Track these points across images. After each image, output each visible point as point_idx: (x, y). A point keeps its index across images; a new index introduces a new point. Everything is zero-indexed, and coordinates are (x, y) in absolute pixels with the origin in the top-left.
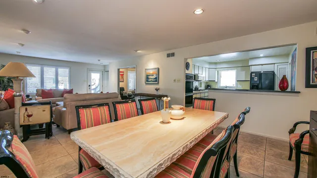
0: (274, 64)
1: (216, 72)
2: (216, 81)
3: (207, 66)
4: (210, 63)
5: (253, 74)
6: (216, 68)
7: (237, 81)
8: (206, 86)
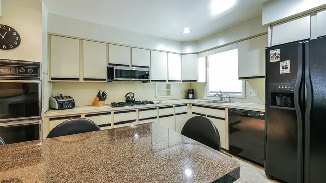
4: (183, 43)
5: (272, 52)
6: (198, 53)
7: (240, 78)
8: (186, 91)
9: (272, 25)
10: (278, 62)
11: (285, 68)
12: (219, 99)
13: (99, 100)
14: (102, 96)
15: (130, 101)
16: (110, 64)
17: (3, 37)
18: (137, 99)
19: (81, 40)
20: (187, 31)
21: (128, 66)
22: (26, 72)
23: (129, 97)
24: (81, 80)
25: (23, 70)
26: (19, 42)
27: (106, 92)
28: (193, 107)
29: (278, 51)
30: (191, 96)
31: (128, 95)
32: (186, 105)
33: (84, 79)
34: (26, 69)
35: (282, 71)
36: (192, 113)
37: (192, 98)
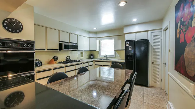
0: (148, 31)
1: (98, 41)
2: (97, 50)
4: (90, 32)
5: (127, 43)
6: (96, 38)
7: (115, 50)
8: (89, 55)
9: (126, 34)
10: (128, 46)
11: (130, 48)
12: (105, 58)
13: (54, 61)
14: (55, 59)
15: (68, 61)
16: (60, 41)
17: (14, 25)
18: (71, 59)
19: (47, 28)
20: (95, 29)
21: (68, 42)
22: (28, 46)
23: (67, 59)
24: (46, 50)
25: (25, 45)
26: (22, 29)
27: (58, 56)
28: (95, 62)
29: (128, 43)
30: (92, 57)
31: (67, 58)
32: (92, 61)
33: (48, 50)
34: (28, 45)
35: (130, 49)
36: (95, 65)
37: (93, 58)
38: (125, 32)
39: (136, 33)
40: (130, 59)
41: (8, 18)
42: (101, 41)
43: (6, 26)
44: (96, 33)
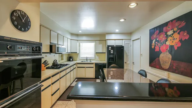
1: (78, 43)
2: (78, 53)
3: (69, 37)
4: (72, 34)
5: (109, 47)
6: (78, 40)
8: (68, 58)
9: (107, 40)
10: (110, 50)
12: (86, 60)
16: (51, 43)
17: (23, 21)
20: (80, 32)
21: (57, 44)
22: (36, 50)
26: (30, 26)
29: (111, 47)
30: (71, 59)
31: (54, 62)
34: (36, 48)
35: (112, 53)
36: (78, 67)
37: (72, 61)
38: (107, 38)
39: (115, 40)
40: (111, 61)
41: (17, 10)
42: (81, 44)
43: (15, 20)
44: (77, 35)
